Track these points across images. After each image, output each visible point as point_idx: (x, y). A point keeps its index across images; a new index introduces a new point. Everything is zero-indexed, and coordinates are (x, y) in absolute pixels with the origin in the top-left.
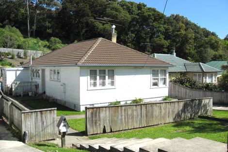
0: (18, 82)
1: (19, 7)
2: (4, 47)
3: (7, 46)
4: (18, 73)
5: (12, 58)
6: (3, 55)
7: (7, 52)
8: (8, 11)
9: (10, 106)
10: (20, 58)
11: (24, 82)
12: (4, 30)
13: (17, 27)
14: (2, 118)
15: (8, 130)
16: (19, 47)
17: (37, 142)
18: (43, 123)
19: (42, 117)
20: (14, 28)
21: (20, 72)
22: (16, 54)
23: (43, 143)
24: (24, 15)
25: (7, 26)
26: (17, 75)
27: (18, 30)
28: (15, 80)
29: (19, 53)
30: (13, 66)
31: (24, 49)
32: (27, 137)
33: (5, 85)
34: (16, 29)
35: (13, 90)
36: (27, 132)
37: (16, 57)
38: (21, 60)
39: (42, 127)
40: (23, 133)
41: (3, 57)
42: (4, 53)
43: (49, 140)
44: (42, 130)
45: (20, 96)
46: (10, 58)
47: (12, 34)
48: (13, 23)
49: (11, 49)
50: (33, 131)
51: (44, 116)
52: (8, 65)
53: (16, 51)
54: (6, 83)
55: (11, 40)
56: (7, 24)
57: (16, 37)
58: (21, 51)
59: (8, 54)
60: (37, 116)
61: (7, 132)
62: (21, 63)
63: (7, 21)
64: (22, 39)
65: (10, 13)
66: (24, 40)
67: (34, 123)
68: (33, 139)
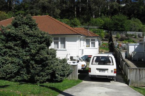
0: (135, 52)
1: (139, 5)
2: (130, 31)
3: (132, 30)
4: (136, 46)
5: (135, 38)
6: (129, 36)
7: (132, 34)
8: (133, 9)
9: (125, 65)
10: (140, 37)
11: (139, 53)
12: (130, 21)
13: (138, 18)
14: (122, 72)
15: (123, 77)
16: (140, 31)
17: (136, 86)
18: (140, 76)
19: (139, 72)
20: (137, 19)
21: (137, 46)
22: (137, 35)
23: (139, 87)
24: (143, 10)
25: (132, 18)
26: (136, 48)
27: (139, 20)
28: (134, 51)
29: (139, 34)
30: (135, 43)
31: (142, 32)
32: (130, 82)
33: (128, 54)
34: (138, 19)
35: (132, 56)
36: (130, 79)
37: (137, 37)
38: (140, 39)
39: (139, 78)
40: (128, 80)
41: (129, 37)
42: (130, 34)
43: (143, 86)
44: (139, 80)
45: (136, 60)
46: (134, 38)
47: (135, 23)
48: (137, 16)
49: (134, 32)
50: (134, 79)
51: (141, 72)
52: (132, 42)
53: (137, 33)
54: (129, 52)
55: (134, 26)
56: (132, 17)
57: (138, 24)
58: (141, 33)
59: (132, 35)
60: (137, 71)
61: (121, 78)
62: (140, 41)
63: (133, 15)
64: (142, 25)
65: (134, 10)
66: (143, 26)
67: (135, 75)
68: (133, 84)
